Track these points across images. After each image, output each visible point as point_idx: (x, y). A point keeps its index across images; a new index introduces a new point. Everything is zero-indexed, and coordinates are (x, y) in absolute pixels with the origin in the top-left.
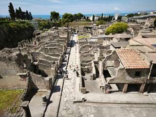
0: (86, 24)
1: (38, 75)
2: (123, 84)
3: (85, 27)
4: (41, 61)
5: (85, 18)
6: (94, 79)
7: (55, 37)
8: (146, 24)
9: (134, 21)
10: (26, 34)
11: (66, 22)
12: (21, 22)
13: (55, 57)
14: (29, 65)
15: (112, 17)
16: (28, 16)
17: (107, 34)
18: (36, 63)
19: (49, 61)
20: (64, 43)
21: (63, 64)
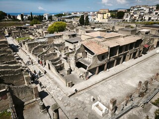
6: (70, 73)
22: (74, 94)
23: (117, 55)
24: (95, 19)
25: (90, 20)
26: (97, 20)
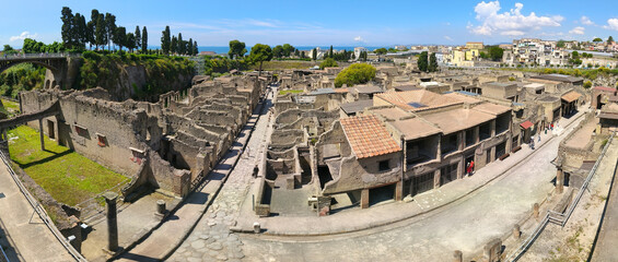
0: (299, 65)
1: (163, 161)
2: (359, 191)
3: (296, 72)
4: (181, 136)
5: (297, 53)
6: (297, 185)
7: (227, 91)
9: (389, 61)
10: (179, 81)
11: (257, 61)
12: (177, 59)
13: (213, 133)
14: (157, 138)
15: (350, 53)
16: (190, 48)
17: (338, 85)
18: (171, 137)
19: (199, 139)
20: (244, 104)
22: (252, 232)
23: (438, 159)
24: (449, 60)
25: (439, 63)
26: (453, 62)
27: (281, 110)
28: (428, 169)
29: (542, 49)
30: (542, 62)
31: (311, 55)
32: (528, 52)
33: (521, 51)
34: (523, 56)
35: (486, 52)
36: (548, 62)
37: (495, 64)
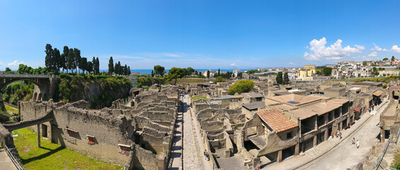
0: (198, 81)
1: (147, 151)
3: (199, 85)
4: (146, 130)
5: (197, 73)
6: (232, 155)
7: (160, 98)
8: (269, 81)
9: (256, 78)
10: (121, 92)
11: (173, 78)
12: (119, 78)
13: (165, 127)
14: (132, 134)
15: (231, 73)
16: (126, 71)
18: (140, 133)
19: (159, 132)
20: (174, 106)
21: (176, 137)
23: (316, 129)
24: (296, 77)
25: (290, 78)
26: (299, 78)
27: (199, 110)
28: (311, 136)
29: (355, 67)
30: (356, 75)
31: (205, 75)
32: (347, 69)
33: (343, 69)
34: (344, 72)
35: (320, 71)
36: (359, 75)
37: (327, 77)
